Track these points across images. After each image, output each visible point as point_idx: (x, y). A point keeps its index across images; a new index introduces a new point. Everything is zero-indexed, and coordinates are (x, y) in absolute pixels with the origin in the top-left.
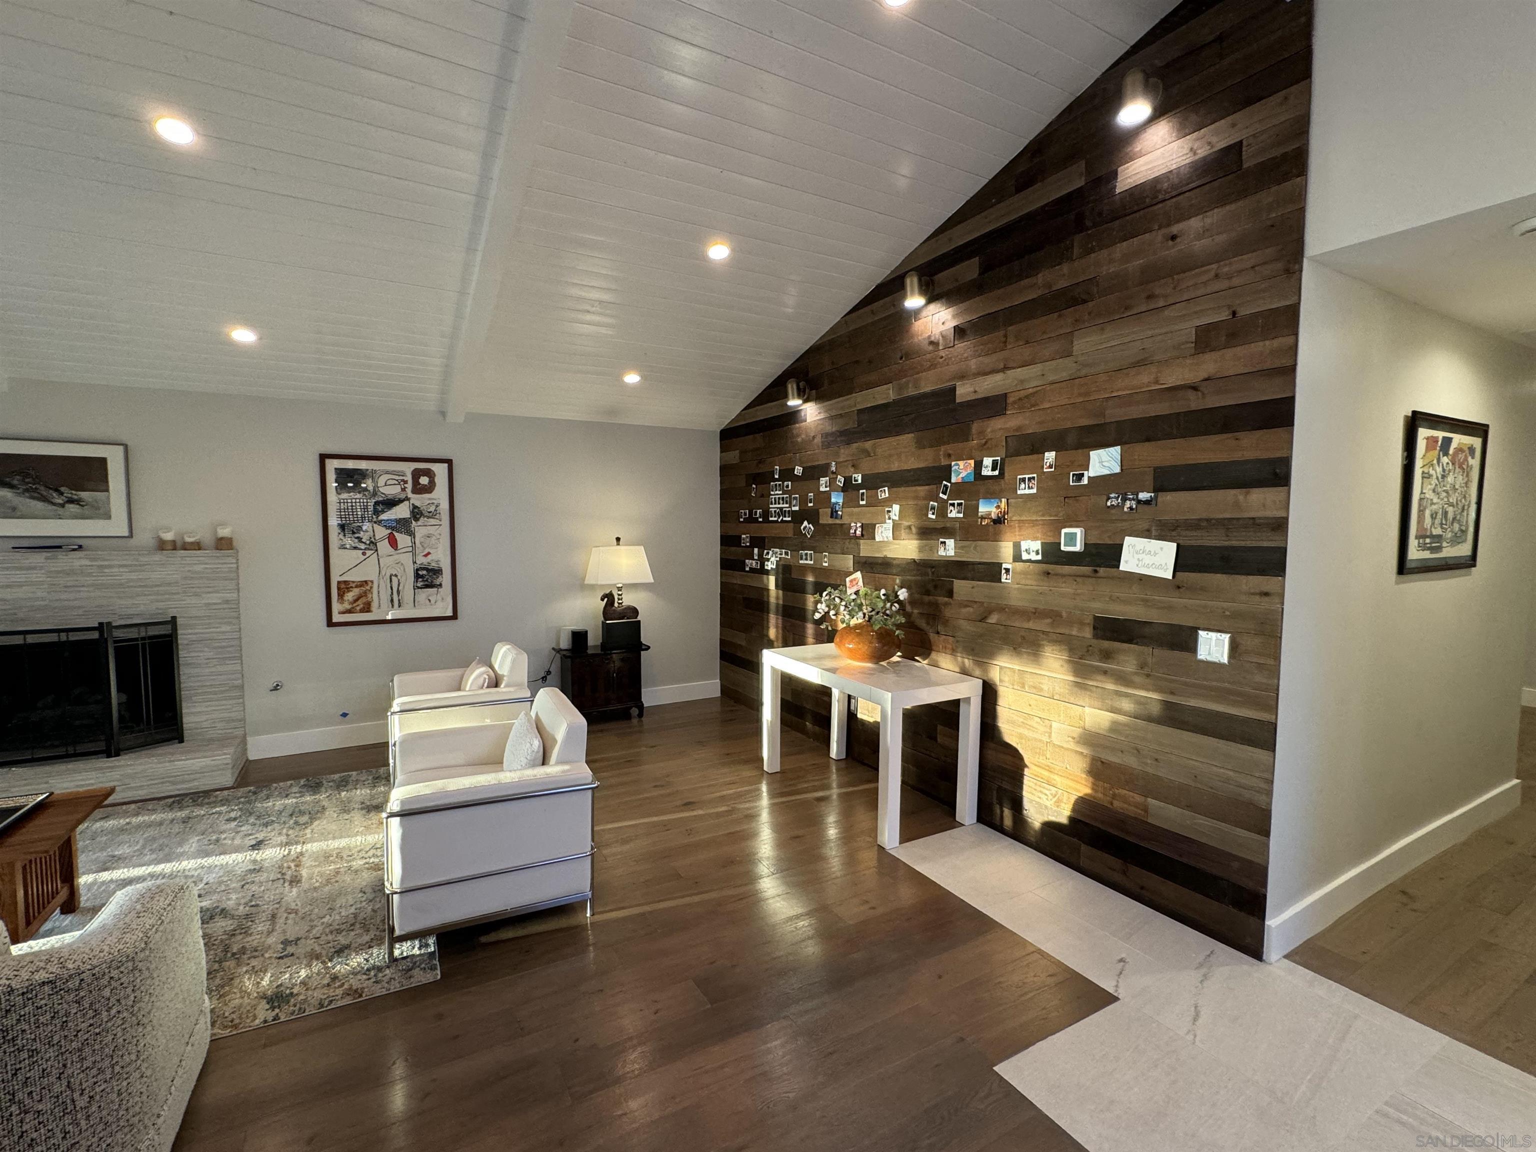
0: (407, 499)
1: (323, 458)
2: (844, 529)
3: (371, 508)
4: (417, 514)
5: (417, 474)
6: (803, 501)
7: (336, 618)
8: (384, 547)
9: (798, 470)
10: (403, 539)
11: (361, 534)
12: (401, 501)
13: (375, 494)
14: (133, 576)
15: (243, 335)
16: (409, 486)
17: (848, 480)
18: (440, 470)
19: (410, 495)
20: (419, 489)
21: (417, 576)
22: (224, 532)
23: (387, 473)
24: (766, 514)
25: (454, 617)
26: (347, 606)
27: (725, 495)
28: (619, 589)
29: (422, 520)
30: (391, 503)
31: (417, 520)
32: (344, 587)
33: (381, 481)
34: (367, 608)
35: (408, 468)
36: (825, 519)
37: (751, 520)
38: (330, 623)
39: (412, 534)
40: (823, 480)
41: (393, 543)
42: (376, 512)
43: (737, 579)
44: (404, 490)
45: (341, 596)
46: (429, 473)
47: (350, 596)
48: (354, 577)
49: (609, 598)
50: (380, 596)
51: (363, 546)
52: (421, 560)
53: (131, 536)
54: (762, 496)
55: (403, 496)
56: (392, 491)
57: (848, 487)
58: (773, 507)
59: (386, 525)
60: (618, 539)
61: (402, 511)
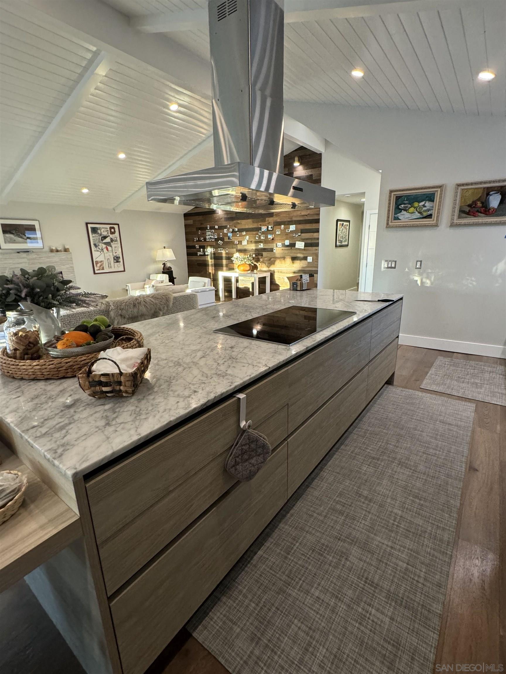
0: (109, 236)
1: (87, 224)
2: (233, 243)
3: (101, 239)
4: (112, 240)
5: (111, 228)
6: (219, 235)
7: (96, 272)
8: (105, 250)
9: (216, 227)
10: (109, 248)
11: (99, 247)
12: (108, 237)
13: (101, 235)
14: (48, 260)
15: (85, 191)
16: (109, 232)
17: (233, 230)
18: (116, 227)
19: (110, 235)
20: (112, 233)
21: (114, 259)
22: (67, 247)
23: (103, 228)
24: (205, 239)
25: (124, 271)
26: (98, 268)
27: (186, 233)
28: (166, 262)
29: (113, 242)
30: (105, 237)
31: (112, 242)
32: (97, 263)
33: (102, 231)
34: (103, 269)
35: (108, 226)
36: (226, 239)
37: (199, 241)
38: (95, 273)
39: (111, 247)
40: (225, 230)
41: (107, 249)
42: (102, 240)
43: (194, 258)
44: (108, 233)
45: (96, 265)
46: (114, 228)
47: (98, 265)
48: (99, 259)
49: (164, 264)
50: (106, 265)
51: (100, 250)
52: (114, 254)
53: (43, 248)
54: (203, 234)
55: (108, 235)
56: (105, 234)
57: (233, 231)
58: (207, 237)
59: (105, 243)
60: (164, 247)
61: (108, 240)
